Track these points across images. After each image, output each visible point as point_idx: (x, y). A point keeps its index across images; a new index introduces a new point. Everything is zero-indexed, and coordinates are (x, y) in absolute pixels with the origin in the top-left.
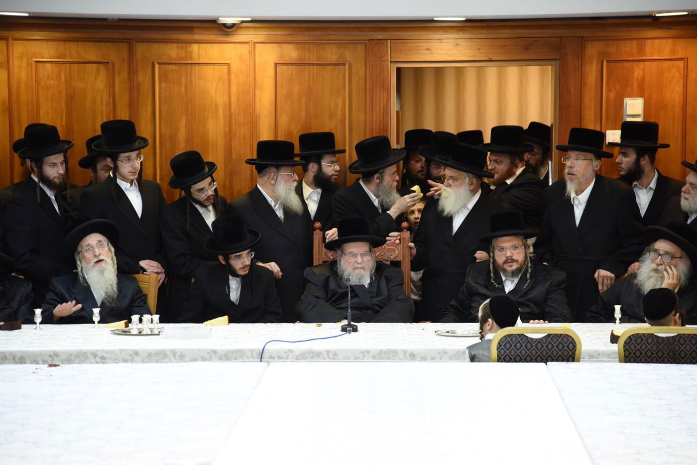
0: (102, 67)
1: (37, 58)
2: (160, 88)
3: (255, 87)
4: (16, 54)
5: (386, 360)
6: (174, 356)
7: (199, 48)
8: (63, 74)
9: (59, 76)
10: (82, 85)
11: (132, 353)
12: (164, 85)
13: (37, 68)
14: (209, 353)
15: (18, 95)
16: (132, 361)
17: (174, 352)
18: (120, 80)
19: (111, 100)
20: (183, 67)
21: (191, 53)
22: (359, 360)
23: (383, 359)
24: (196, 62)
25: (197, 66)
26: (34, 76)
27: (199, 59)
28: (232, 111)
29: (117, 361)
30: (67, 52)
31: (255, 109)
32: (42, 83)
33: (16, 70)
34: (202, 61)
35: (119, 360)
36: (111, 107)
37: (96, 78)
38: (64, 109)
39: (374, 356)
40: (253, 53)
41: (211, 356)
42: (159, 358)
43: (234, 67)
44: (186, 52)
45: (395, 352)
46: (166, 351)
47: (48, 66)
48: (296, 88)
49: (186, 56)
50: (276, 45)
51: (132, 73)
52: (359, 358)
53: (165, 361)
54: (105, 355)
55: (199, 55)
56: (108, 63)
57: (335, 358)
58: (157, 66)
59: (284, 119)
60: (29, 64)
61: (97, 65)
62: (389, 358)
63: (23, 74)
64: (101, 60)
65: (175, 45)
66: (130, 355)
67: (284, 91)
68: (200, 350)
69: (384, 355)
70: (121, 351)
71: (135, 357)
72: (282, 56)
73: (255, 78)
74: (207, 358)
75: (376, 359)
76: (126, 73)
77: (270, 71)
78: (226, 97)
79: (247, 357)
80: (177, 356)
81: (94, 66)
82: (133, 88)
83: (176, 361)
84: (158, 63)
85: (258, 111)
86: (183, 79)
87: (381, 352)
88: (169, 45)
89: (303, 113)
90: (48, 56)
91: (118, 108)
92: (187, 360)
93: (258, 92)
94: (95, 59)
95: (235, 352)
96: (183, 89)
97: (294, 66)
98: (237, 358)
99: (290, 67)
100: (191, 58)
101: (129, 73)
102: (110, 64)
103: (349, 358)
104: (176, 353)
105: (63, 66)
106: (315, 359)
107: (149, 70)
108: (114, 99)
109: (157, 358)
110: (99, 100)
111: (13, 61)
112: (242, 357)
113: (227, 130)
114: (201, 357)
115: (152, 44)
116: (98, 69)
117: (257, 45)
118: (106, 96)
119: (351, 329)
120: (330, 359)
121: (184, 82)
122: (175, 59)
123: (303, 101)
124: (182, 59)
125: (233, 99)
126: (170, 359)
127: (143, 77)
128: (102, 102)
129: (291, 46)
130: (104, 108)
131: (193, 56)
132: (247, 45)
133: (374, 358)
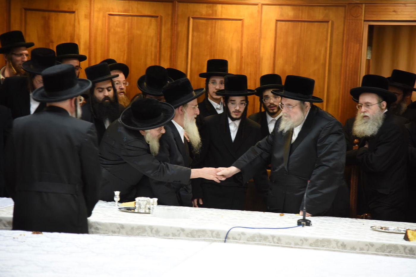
0: (153, 20)
1: (110, 12)
2: (193, 36)
3: (260, 38)
4: (96, 9)
5: (321, 248)
6: (152, 231)
7: (222, 7)
8: (126, 24)
9: (124, 25)
10: (139, 32)
11: (119, 226)
12: (195, 34)
13: (109, 19)
14: (178, 231)
15: (96, 38)
16: (119, 233)
17: (151, 228)
18: (166, 29)
19: (158, 44)
20: (210, 21)
21: (216, 11)
22: (298, 246)
23: (318, 246)
24: (220, 17)
25: (220, 21)
26: (107, 24)
27: (221, 15)
28: (243, 55)
29: (107, 232)
30: (130, 9)
31: (259, 54)
32: (112, 30)
33: (95, 20)
34: (224, 17)
35: (109, 231)
36: (158, 49)
37: (149, 28)
38: (126, 49)
39: (311, 243)
40: (261, 12)
41: (180, 233)
42: (140, 232)
43: (246, 22)
44: (213, 10)
45: (329, 241)
46: (145, 226)
47: (117, 17)
48: (290, 39)
49: (213, 13)
50: (278, 7)
51: (174, 24)
52: (298, 245)
53: (144, 234)
54: (99, 227)
55: (222, 12)
56: (157, 17)
57: (279, 242)
58: (191, 20)
59: (280, 62)
60: (104, 16)
61: (150, 18)
62: (323, 246)
63: (100, 23)
64: (154, 15)
65: (205, 5)
66: (118, 228)
67: (282, 40)
68: (171, 228)
69: (319, 244)
70: (111, 224)
71: (121, 230)
72: (282, 15)
73: (261, 31)
74: (177, 234)
75: (312, 246)
76: (170, 24)
77: (272, 26)
78: (239, 44)
79: (208, 236)
80: (154, 231)
81: (148, 18)
82: (174, 36)
83: (152, 235)
84: (192, 18)
85: (261, 55)
86: (210, 29)
87: (317, 240)
88: (201, 5)
89: (295, 58)
90: (117, 10)
91: (163, 49)
92: (161, 235)
93: (262, 41)
94: (149, 14)
95: (198, 231)
96: (208, 37)
97: (290, 23)
98: (201, 236)
99: (287, 23)
100: (216, 14)
101: (172, 25)
102: (159, 18)
103: (290, 244)
104: (153, 229)
105: (127, 18)
106: (262, 242)
107: (186, 23)
108: (160, 43)
109: (138, 232)
110: (150, 44)
111: (93, 13)
112: (204, 236)
113: (239, 68)
114: (173, 234)
115: (189, 4)
116: (151, 21)
117: (264, 6)
118: (155, 40)
119: (305, 223)
120: (274, 243)
121: (209, 32)
122: (204, 15)
123: (295, 48)
124: (209, 15)
125: (244, 45)
126: (148, 233)
127: (181, 28)
128: (152, 45)
129: (289, 7)
130: (153, 49)
131: (218, 13)
132: (257, 6)
133: (311, 245)
